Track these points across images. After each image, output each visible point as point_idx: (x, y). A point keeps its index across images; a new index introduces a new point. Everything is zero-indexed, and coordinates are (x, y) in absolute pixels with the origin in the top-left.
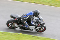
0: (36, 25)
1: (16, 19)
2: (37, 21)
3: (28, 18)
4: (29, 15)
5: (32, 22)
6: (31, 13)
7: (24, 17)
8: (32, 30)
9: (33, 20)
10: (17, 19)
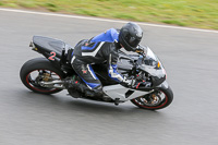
0: (129, 82)
1: (51, 58)
2: (134, 68)
3: (97, 55)
4: (102, 43)
5: (111, 71)
6: (108, 36)
7: (83, 48)
8: (116, 101)
9: (114, 60)
10: (57, 56)
